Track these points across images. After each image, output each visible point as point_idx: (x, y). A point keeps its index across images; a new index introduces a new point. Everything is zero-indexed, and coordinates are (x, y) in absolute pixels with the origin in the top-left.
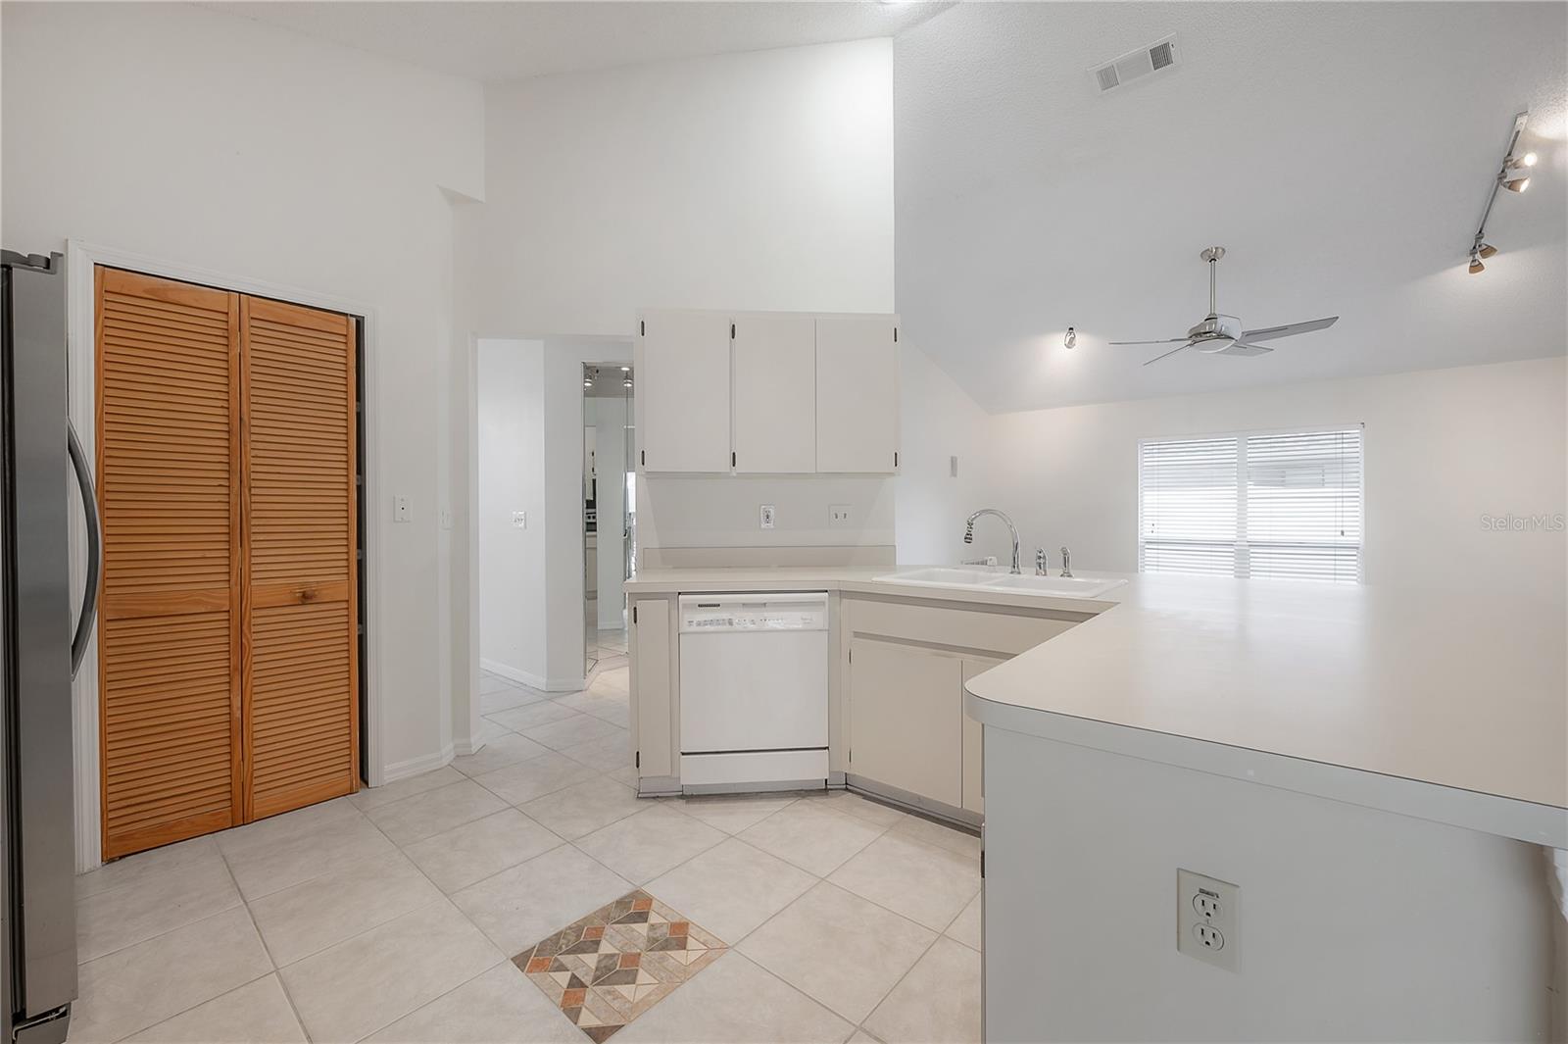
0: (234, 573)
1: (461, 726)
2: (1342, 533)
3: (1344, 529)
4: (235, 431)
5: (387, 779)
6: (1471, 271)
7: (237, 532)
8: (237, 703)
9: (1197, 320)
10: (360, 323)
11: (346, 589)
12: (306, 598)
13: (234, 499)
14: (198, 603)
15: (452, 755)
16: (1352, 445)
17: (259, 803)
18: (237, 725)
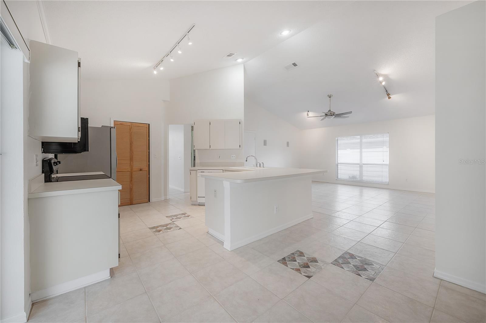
0: (131, 166)
1: (166, 195)
2: (384, 161)
3: (384, 160)
4: (131, 144)
5: (153, 201)
6: (389, 99)
7: (131, 159)
8: (131, 186)
9: (326, 111)
10: (149, 124)
11: (147, 169)
12: (141, 170)
13: (131, 154)
14: (126, 170)
15: (164, 199)
16: (386, 138)
17: (134, 202)
18: (131, 189)
